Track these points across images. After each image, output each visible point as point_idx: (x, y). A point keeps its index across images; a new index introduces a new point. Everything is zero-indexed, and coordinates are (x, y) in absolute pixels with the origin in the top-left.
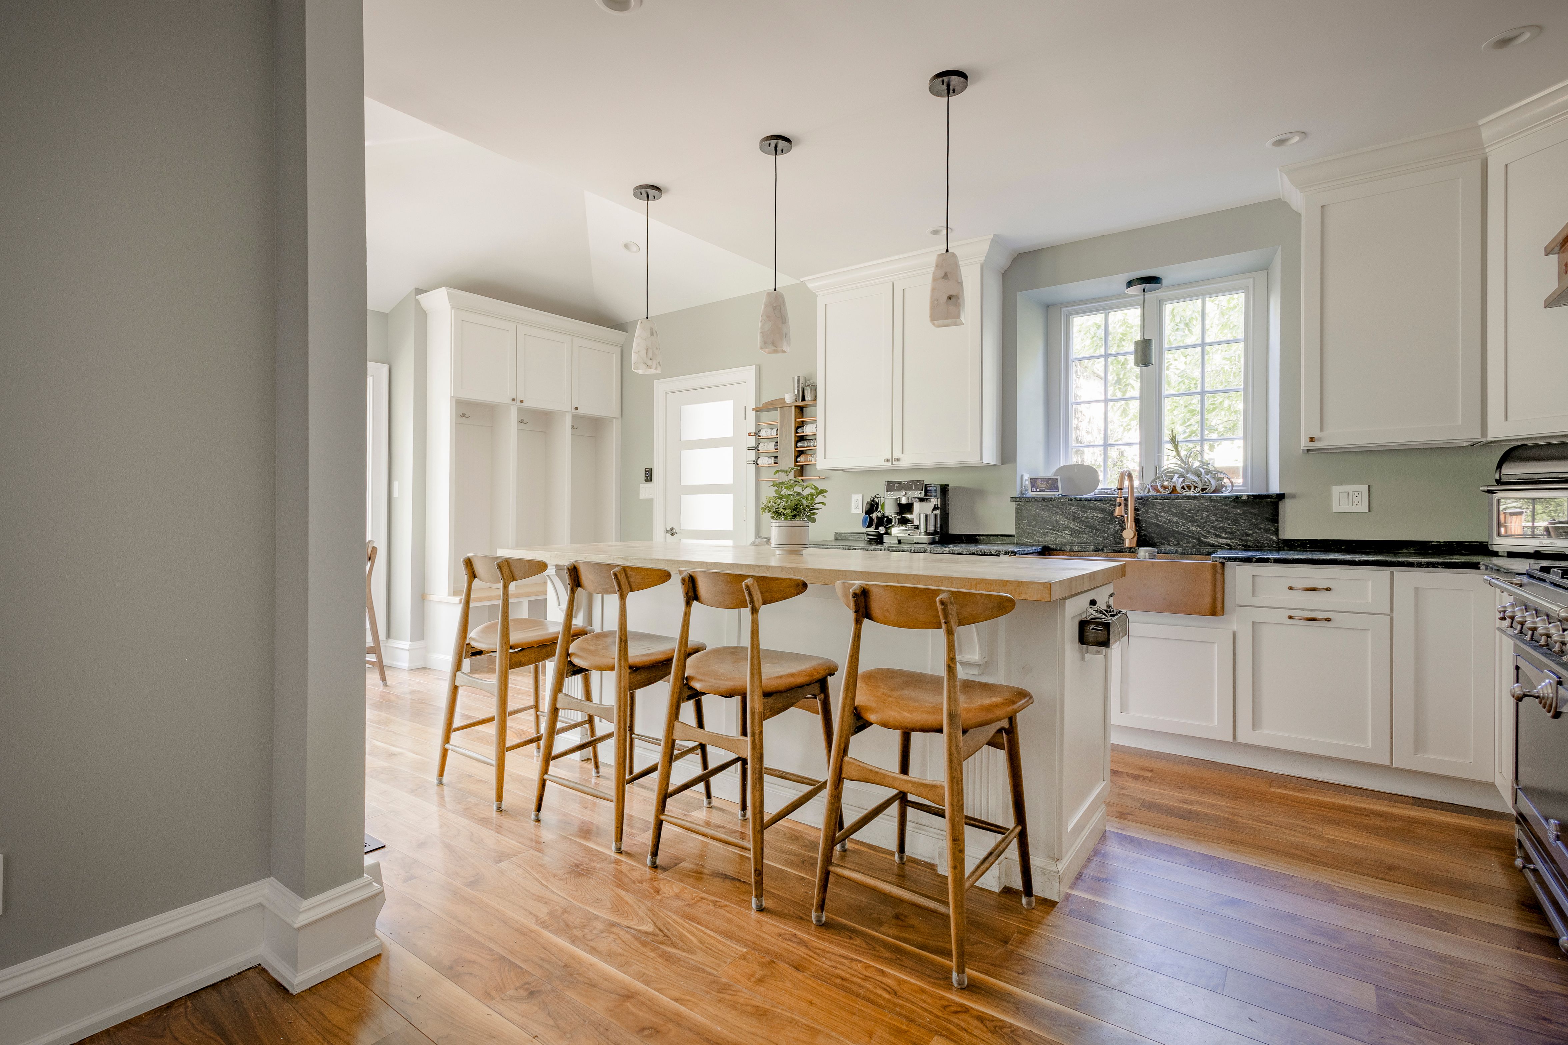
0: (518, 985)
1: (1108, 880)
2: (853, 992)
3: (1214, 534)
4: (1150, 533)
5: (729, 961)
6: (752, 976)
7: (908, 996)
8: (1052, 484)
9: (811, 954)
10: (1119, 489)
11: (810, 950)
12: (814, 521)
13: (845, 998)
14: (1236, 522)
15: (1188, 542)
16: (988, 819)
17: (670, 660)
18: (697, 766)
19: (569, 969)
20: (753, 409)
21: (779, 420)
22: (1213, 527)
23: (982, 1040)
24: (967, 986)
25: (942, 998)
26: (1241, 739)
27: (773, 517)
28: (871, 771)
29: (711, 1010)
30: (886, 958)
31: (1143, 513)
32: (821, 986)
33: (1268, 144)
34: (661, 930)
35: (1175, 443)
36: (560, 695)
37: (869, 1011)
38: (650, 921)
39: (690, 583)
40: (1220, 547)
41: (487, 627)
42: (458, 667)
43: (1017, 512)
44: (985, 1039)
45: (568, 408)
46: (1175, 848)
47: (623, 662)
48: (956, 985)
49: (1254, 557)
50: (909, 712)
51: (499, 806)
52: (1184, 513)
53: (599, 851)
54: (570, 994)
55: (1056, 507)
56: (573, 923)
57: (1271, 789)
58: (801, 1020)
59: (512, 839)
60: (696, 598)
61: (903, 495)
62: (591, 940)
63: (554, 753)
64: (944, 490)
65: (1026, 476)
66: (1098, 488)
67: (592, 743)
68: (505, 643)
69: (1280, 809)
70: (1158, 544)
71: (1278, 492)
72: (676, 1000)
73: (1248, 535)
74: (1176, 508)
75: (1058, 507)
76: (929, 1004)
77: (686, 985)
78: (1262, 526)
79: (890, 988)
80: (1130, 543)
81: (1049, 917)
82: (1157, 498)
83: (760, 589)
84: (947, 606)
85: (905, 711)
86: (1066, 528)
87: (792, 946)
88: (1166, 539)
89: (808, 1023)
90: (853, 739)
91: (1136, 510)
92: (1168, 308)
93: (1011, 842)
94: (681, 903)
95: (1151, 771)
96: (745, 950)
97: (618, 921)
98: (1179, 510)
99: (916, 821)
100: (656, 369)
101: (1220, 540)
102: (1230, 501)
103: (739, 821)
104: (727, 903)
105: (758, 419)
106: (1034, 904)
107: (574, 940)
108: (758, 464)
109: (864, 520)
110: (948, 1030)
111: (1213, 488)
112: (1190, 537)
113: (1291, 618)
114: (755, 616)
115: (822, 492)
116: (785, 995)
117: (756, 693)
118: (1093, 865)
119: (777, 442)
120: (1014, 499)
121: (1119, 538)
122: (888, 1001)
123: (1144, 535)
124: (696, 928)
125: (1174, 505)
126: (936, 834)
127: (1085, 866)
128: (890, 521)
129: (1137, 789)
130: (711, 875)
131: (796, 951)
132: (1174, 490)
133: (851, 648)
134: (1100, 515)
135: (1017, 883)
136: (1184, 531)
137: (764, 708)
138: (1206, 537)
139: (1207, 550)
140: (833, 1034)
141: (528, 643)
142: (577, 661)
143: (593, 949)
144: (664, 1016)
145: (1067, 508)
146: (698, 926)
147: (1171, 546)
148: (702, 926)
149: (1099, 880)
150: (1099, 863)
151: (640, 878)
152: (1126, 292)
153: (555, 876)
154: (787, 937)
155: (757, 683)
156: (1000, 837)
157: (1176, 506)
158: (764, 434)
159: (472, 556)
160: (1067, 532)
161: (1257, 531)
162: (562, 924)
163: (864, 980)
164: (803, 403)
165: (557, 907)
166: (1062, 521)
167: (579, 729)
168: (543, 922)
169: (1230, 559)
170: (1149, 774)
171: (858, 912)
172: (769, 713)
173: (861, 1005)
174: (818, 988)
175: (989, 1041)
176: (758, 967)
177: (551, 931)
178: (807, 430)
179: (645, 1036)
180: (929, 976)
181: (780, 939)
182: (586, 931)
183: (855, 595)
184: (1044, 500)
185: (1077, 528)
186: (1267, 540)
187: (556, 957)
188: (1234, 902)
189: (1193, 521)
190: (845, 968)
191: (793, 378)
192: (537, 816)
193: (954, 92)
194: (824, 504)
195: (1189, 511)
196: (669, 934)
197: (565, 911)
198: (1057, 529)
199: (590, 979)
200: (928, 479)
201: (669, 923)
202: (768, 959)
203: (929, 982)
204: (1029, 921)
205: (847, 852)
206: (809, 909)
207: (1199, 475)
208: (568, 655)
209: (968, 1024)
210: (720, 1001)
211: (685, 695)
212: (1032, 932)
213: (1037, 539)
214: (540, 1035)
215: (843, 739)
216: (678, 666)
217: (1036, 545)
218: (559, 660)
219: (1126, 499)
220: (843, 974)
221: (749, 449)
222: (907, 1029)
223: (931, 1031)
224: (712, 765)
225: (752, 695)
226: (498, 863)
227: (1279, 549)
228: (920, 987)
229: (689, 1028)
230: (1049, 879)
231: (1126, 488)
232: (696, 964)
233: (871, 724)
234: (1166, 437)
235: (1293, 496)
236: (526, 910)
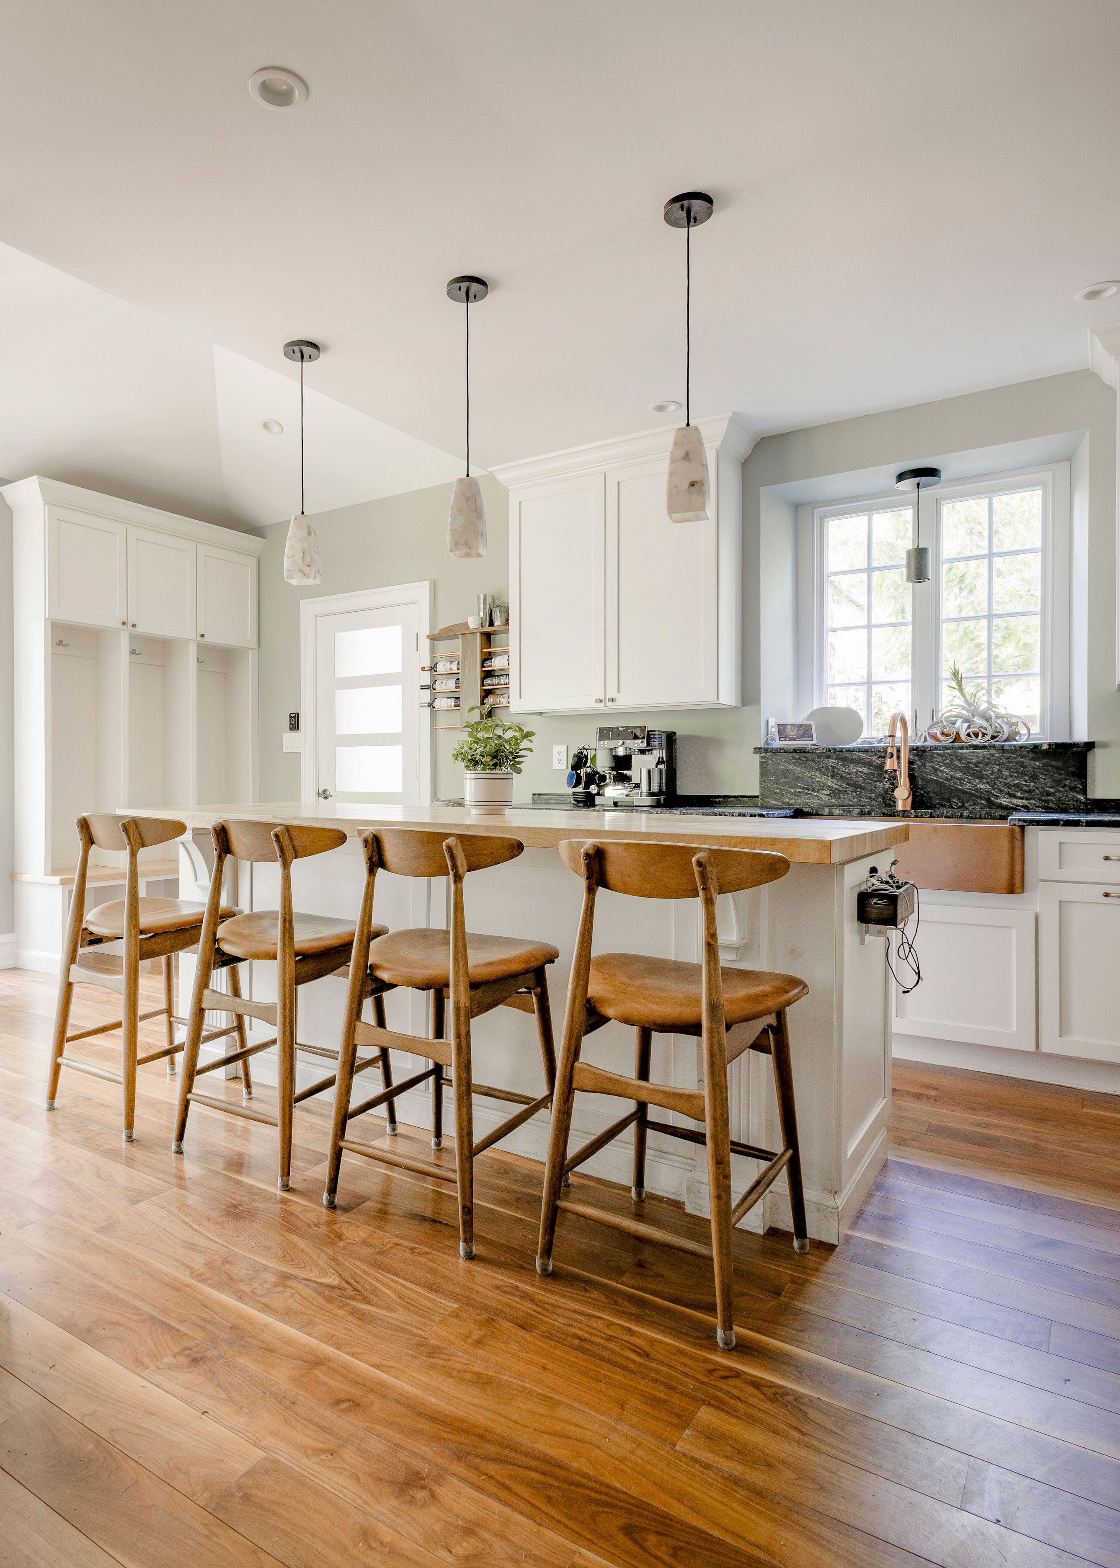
0: (176, 1350)
1: (896, 1219)
2: (594, 1355)
3: (1007, 794)
4: (928, 792)
5: (437, 1319)
6: (468, 1336)
7: (663, 1359)
8: (805, 731)
9: (539, 1310)
10: (890, 736)
11: (537, 1305)
12: (519, 771)
13: (586, 1362)
14: (1034, 777)
15: (974, 804)
16: (748, 1141)
17: (351, 943)
18: (377, 1085)
19: (238, 1331)
20: (428, 637)
21: (460, 650)
22: (1006, 784)
23: (761, 1410)
24: (736, 1346)
25: (706, 1361)
26: (1045, 1048)
27: (467, 767)
28: (610, 1079)
29: (421, 1378)
30: (632, 1314)
31: (919, 767)
32: (555, 1348)
33: (1078, 296)
34: (348, 1283)
35: (957, 679)
36: (206, 992)
37: (618, 1377)
38: (334, 1271)
39: (375, 845)
40: (1015, 809)
41: (107, 908)
42: (72, 958)
43: (761, 766)
44: (763, 1408)
45: (193, 635)
46: (974, 1180)
47: (287, 948)
48: (721, 1344)
49: (1062, 820)
50: (657, 1003)
51: (129, 1135)
52: (969, 767)
53: (260, 1189)
54: (243, 1361)
55: (811, 761)
56: (237, 1275)
57: (1085, 1110)
58: (534, 1388)
59: (149, 1175)
60: (382, 864)
61: (620, 744)
62: (263, 1295)
63: (200, 1065)
64: (671, 738)
65: (772, 722)
66: (861, 737)
67: (242, 1056)
68: (134, 927)
69: (1097, 1134)
70: (938, 806)
71: (1086, 740)
72: (377, 1366)
73: (1048, 794)
74: (960, 761)
75: (813, 760)
76: (690, 1368)
77: (386, 1348)
78: (1067, 783)
79: (642, 1350)
80: (904, 805)
81: (829, 1264)
82: (936, 749)
83: (464, 850)
84: (706, 868)
85: (652, 1003)
86: (823, 786)
87: (514, 1301)
88: (948, 800)
89: (544, 1392)
90: (586, 1039)
91: (911, 763)
92: (946, 509)
93: (781, 1169)
94: (371, 1251)
95: (935, 1089)
96: (456, 1306)
97: (293, 1273)
98: (964, 764)
99: (656, 1147)
100: (315, 578)
101: (1015, 800)
102: (1027, 751)
103: (433, 1152)
104: (428, 1250)
105: (433, 649)
106: (808, 1248)
107: (240, 1296)
108: (434, 707)
109: (570, 777)
110: (716, 1398)
111: (1005, 736)
112: (977, 797)
113: (1107, 895)
114: (459, 886)
115: (528, 735)
116: (512, 1359)
117: (461, 983)
118: (876, 1201)
119: (458, 679)
120: (758, 750)
121: (890, 799)
122: (640, 1365)
123: (921, 794)
124: (393, 1280)
125: (957, 757)
126: (682, 1163)
127: (866, 1202)
128: (603, 778)
129: (920, 1110)
130: (405, 1217)
131: (519, 1306)
132: (957, 738)
133: (582, 924)
134: (865, 770)
135: (787, 1223)
136: (970, 789)
137: (471, 1002)
138: (997, 797)
139: (999, 812)
140: (576, 1404)
141: (161, 927)
142: (227, 948)
143: (267, 1306)
144: (364, 1386)
145: (825, 762)
146: (395, 1278)
147: (953, 808)
148: (400, 1278)
149: (885, 1218)
150: (883, 1199)
151: (315, 1220)
152: (896, 487)
153: (208, 1219)
154: (508, 1289)
155: (462, 971)
156: (764, 1165)
157: (960, 758)
158: (441, 668)
159: (89, 816)
160: (824, 792)
161: (1061, 789)
162: (224, 1277)
163: (608, 1340)
164: (491, 629)
165: (215, 1257)
166: (818, 777)
167: (224, 1038)
168: (201, 1275)
169: (1031, 822)
170: (933, 1093)
171: (591, 1259)
172: (478, 1009)
173: (605, 1369)
174: (552, 1350)
175: (768, 1411)
176: (474, 1326)
177: (211, 1286)
178: (497, 663)
179: (343, 1410)
180: (687, 1334)
181: (498, 1292)
182: (255, 1285)
183: (587, 856)
184: (795, 751)
185: (837, 787)
186: (1072, 800)
187: (221, 1317)
188: (1051, 1244)
189: (981, 777)
190: (583, 1327)
191: (478, 597)
192: (179, 1146)
193: (695, 222)
194: (532, 751)
195: (976, 765)
196: (359, 1287)
197: (225, 1261)
198: (811, 788)
199: (266, 1342)
200: (652, 725)
201: (358, 1275)
202: (486, 1316)
203: (688, 1342)
204: (801, 1267)
205: (572, 1189)
206: (531, 1256)
207: (988, 719)
208: (216, 940)
209: (741, 1390)
210: (432, 1367)
211: (369, 988)
212: (806, 1281)
213: (787, 800)
214: (210, 1410)
215: (573, 1041)
216: (359, 951)
217: (788, 809)
218: (204, 946)
219: (899, 751)
220: (581, 1333)
221: (423, 687)
222: (667, 1397)
223: (697, 1400)
224: (396, 1081)
225: (456, 986)
226: (135, 1204)
227: (1088, 812)
228: (678, 1348)
229: (396, 1400)
230: (825, 1217)
231: (898, 738)
232: (396, 1323)
233: (608, 1019)
234: (945, 672)
235: (1105, 745)
236: (177, 1260)
